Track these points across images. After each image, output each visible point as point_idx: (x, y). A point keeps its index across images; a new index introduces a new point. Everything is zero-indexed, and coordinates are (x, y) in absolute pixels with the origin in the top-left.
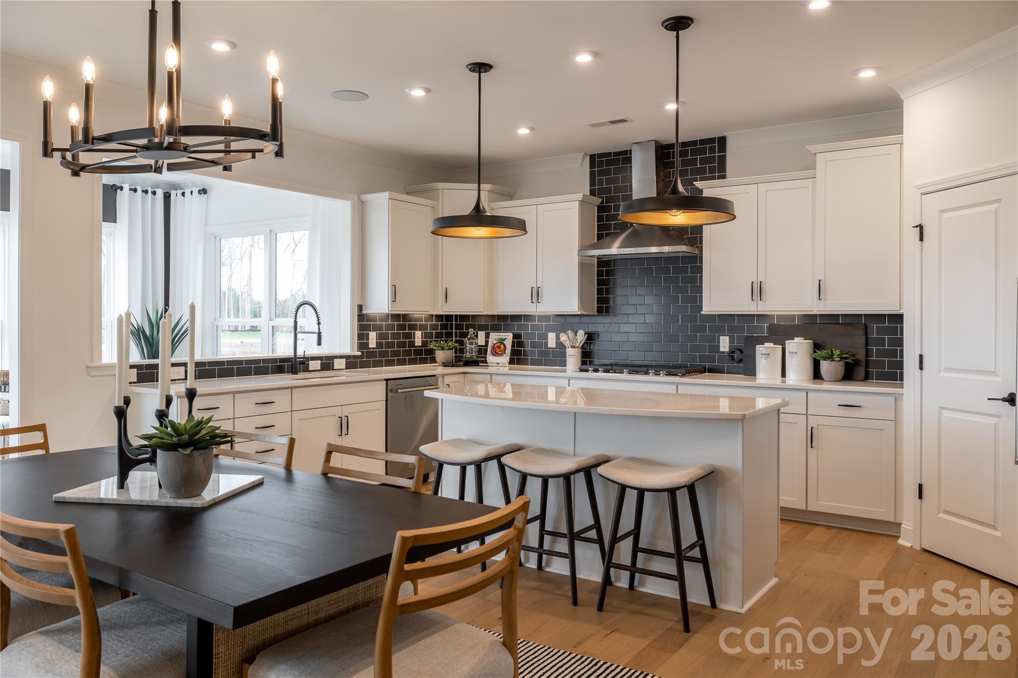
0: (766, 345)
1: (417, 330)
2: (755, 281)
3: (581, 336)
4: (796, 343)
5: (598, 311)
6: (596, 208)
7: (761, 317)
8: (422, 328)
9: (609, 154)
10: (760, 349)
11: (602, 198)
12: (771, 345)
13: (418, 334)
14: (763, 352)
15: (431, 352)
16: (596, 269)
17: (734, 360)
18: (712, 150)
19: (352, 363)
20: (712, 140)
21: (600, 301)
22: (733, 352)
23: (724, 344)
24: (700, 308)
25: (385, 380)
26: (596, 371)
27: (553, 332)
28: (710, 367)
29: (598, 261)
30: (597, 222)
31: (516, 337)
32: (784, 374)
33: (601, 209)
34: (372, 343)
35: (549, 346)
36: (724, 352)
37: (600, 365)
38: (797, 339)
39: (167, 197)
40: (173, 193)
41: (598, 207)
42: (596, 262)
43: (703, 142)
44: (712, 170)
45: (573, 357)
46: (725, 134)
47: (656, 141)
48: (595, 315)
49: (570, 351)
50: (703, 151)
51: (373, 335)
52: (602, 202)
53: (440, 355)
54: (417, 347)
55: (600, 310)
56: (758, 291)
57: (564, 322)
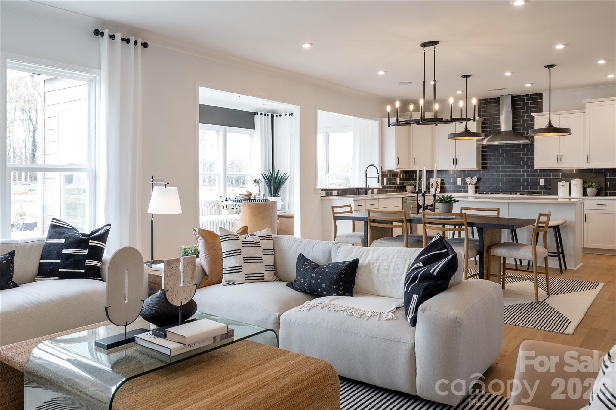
0: (562, 181)
1: (398, 177)
2: (558, 155)
3: (475, 179)
4: (576, 181)
5: (482, 168)
6: (481, 123)
7: (559, 170)
8: (400, 176)
9: (487, 99)
10: (560, 184)
11: (484, 118)
12: (565, 182)
13: (398, 179)
14: (561, 185)
15: (405, 187)
16: (481, 150)
17: (546, 188)
18: (536, 99)
19: (380, 191)
20: (536, 95)
21: (483, 164)
22: (546, 185)
23: (542, 182)
24: (533, 167)
25: (402, 197)
26: (487, 193)
27: (460, 177)
28: (536, 192)
29: (482, 146)
30: (482, 129)
31: (442, 180)
32: (570, 194)
33: (483, 123)
34: (385, 183)
35: (458, 184)
36: (542, 185)
37: (489, 191)
38: (576, 179)
39: (273, 116)
40: (275, 115)
41: (482, 122)
42: (481, 147)
43: (532, 95)
44: (536, 107)
45: (471, 188)
46: (542, 92)
47: (511, 95)
48: (481, 170)
49: (470, 186)
50: (532, 99)
51: (385, 179)
52: (484, 120)
53: (409, 188)
54: (398, 185)
55: (483, 168)
56: (559, 159)
57: (465, 173)
